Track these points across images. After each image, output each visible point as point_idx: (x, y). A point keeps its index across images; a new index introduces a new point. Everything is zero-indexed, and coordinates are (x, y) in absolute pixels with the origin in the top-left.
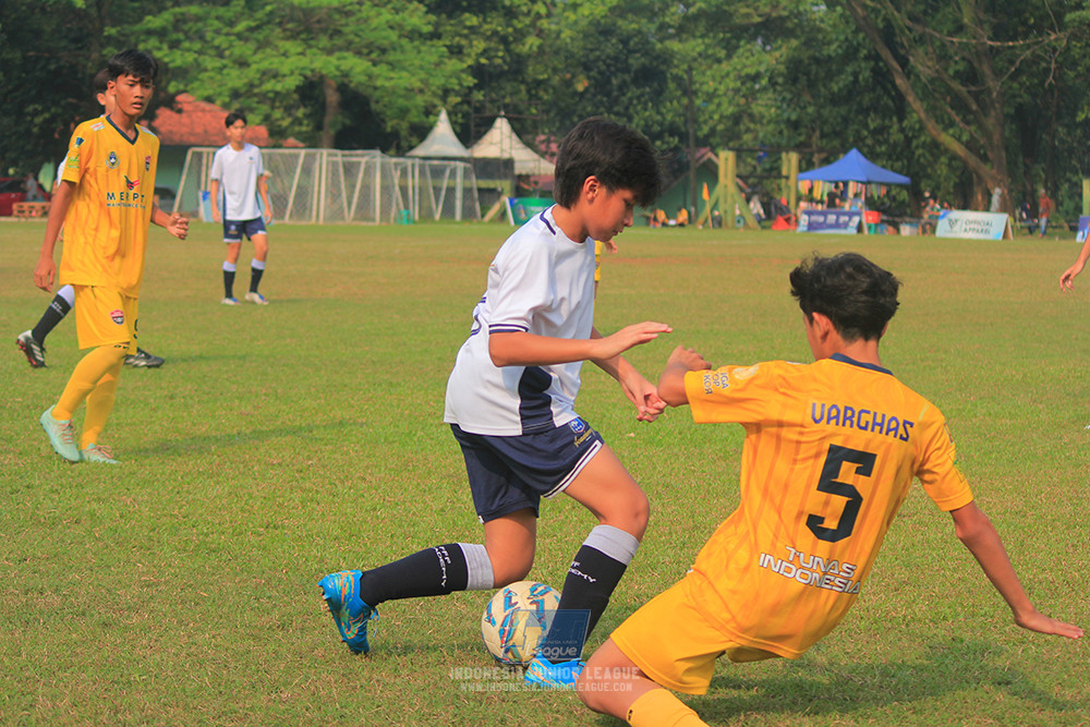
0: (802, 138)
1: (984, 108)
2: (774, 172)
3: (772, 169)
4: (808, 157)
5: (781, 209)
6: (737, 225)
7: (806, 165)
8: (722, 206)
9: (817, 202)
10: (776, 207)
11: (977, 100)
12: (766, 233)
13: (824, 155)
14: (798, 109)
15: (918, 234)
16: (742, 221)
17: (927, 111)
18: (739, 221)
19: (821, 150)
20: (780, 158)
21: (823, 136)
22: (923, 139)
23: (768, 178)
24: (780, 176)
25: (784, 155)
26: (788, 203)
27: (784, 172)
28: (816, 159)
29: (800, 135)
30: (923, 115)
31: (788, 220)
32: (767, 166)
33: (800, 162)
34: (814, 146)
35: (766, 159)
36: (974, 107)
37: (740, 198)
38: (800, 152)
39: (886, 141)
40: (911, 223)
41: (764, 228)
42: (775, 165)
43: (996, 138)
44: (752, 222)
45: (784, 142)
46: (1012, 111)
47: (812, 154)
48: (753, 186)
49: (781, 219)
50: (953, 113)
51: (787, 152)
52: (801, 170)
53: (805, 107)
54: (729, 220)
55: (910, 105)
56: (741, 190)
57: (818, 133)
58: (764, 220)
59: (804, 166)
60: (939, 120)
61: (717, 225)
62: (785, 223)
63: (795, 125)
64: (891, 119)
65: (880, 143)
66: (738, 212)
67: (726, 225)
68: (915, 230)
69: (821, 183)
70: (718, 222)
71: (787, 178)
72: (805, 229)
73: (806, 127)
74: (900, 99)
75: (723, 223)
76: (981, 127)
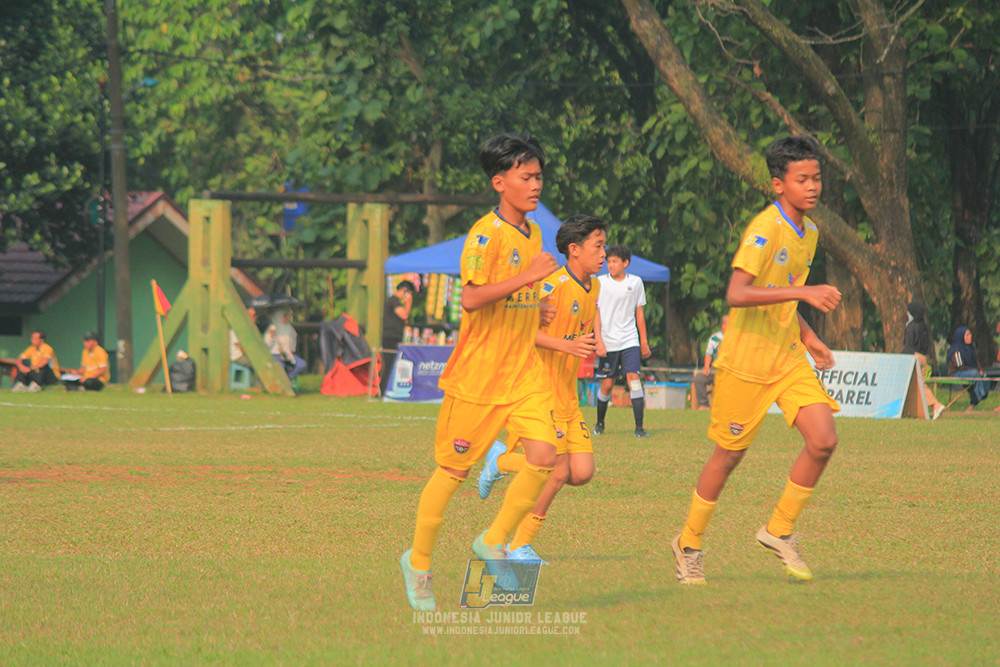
0: (396, 168)
1: (854, 88)
2: (325, 250)
3: (320, 244)
4: (407, 213)
5: (344, 343)
6: (234, 385)
7: (407, 235)
8: (196, 339)
9: (437, 329)
10: (331, 336)
11: (838, 70)
12: (307, 403)
13: (452, 210)
14: (387, 97)
15: (688, 405)
16: (246, 373)
17: (707, 97)
18: (238, 373)
19: (444, 197)
20: (343, 218)
21: (449, 160)
22: (692, 162)
23: (308, 266)
24: (341, 261)
25: (352, 208)
26: (363, 330)
27: (353, 254)
28: (431, 218)
29: (391, 157)
30: (698, 106)
31: (361, 372)
32: (309, 236)
33: (391, 225)
34: (426, 189)
35: (306, 220)
36: (831, 87)
37: (243, 320)
38: (391, 203)
39: (606, 172)
40: (669, 379)
41: (300, 392)
42: (329, 234)
43: (885, 161)
44: (272, 375)
45: (353, 179)
46: (926, 93)
47: (421, 208)
48: (274, 289)
49: (343, 368)
50: (776, 100)
51: (361, 203)
52: (395, 248)
53: (402, 90)
54: (214, 371)
55: (664, 80)
56: (245, 298)
57: (436, 155)
58: (301, 373)
59: (400, 237)
60: (739, 119)
61: (184, 386)
62: (352, 379)
63: (380, 135)
64: (616, 117)
65: (591, 178)
66: (236, 354)
67: (205, 387)
68: (680, 396)
69: (445, 278)
70: (188, 379)
71: (361, 266)
72: (405, 393)
73: (406, 138)
74: (642, 69)
75: (199, 381)
76: (847, 135)
